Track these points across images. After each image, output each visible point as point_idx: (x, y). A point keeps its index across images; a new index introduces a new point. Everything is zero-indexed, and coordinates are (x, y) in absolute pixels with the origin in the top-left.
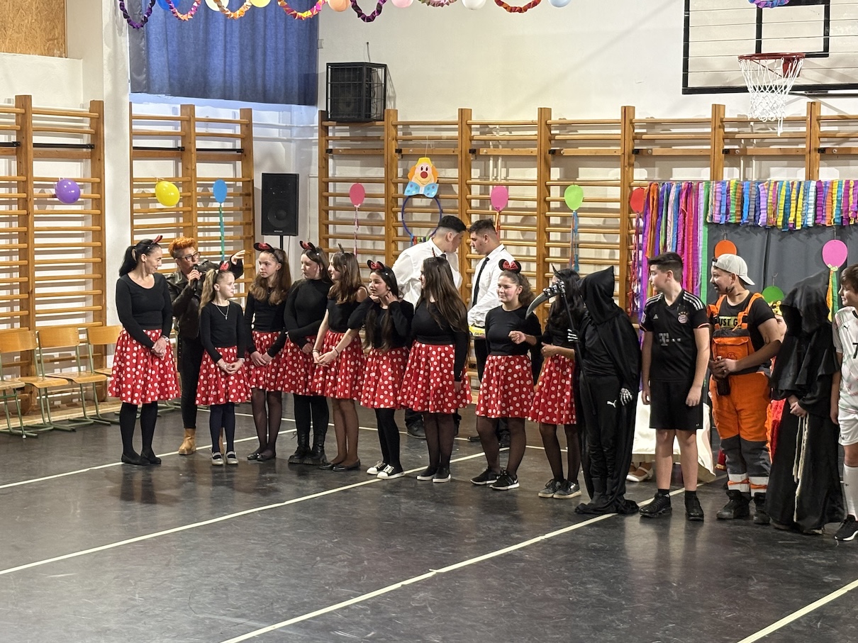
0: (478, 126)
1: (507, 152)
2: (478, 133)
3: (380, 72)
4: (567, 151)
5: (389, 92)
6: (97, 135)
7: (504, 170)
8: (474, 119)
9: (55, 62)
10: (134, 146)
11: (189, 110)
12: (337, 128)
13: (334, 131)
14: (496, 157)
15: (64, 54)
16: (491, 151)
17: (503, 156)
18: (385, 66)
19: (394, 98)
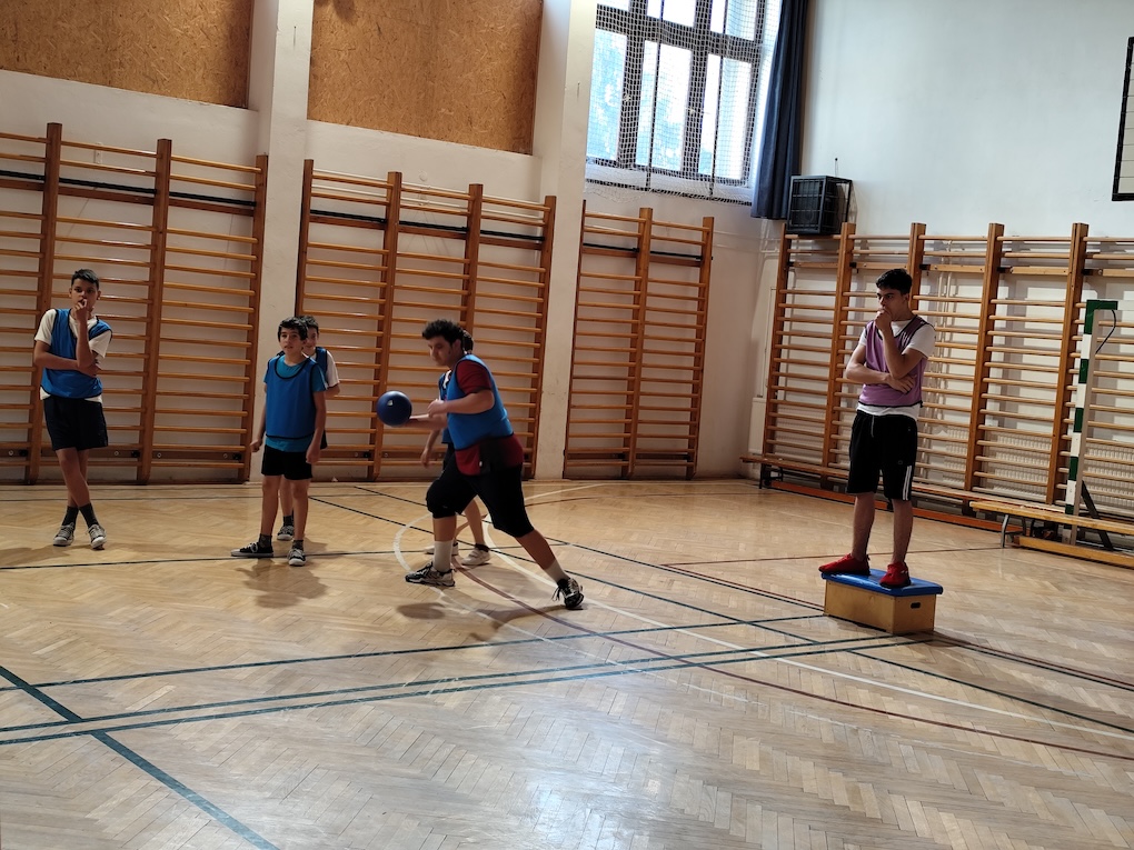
0: (933, 242)
1: (958, 268)
2: (932, 249)
3: (846, 187)
4: (1017, 270)
5: (852, 208)
6: (548, 226)
7: (953, 288)
8: (929, 233)
9: (518, 159)
10: (584, 242)
11: (646, 213)
12: (801, 241)
13: (798, 244)
14: (946, 273)
15: (528, 151)
16: (942, 268)
17: (954, 273)
18: (850, 182)
19: (856, 213)
